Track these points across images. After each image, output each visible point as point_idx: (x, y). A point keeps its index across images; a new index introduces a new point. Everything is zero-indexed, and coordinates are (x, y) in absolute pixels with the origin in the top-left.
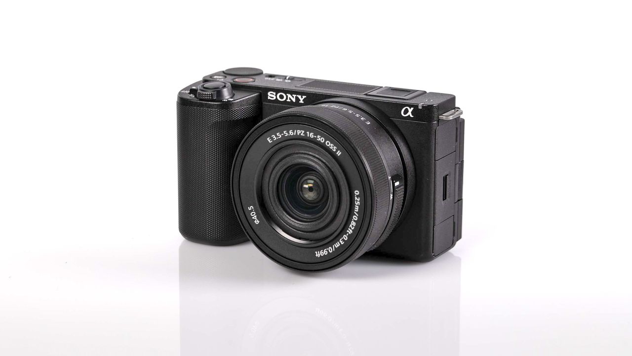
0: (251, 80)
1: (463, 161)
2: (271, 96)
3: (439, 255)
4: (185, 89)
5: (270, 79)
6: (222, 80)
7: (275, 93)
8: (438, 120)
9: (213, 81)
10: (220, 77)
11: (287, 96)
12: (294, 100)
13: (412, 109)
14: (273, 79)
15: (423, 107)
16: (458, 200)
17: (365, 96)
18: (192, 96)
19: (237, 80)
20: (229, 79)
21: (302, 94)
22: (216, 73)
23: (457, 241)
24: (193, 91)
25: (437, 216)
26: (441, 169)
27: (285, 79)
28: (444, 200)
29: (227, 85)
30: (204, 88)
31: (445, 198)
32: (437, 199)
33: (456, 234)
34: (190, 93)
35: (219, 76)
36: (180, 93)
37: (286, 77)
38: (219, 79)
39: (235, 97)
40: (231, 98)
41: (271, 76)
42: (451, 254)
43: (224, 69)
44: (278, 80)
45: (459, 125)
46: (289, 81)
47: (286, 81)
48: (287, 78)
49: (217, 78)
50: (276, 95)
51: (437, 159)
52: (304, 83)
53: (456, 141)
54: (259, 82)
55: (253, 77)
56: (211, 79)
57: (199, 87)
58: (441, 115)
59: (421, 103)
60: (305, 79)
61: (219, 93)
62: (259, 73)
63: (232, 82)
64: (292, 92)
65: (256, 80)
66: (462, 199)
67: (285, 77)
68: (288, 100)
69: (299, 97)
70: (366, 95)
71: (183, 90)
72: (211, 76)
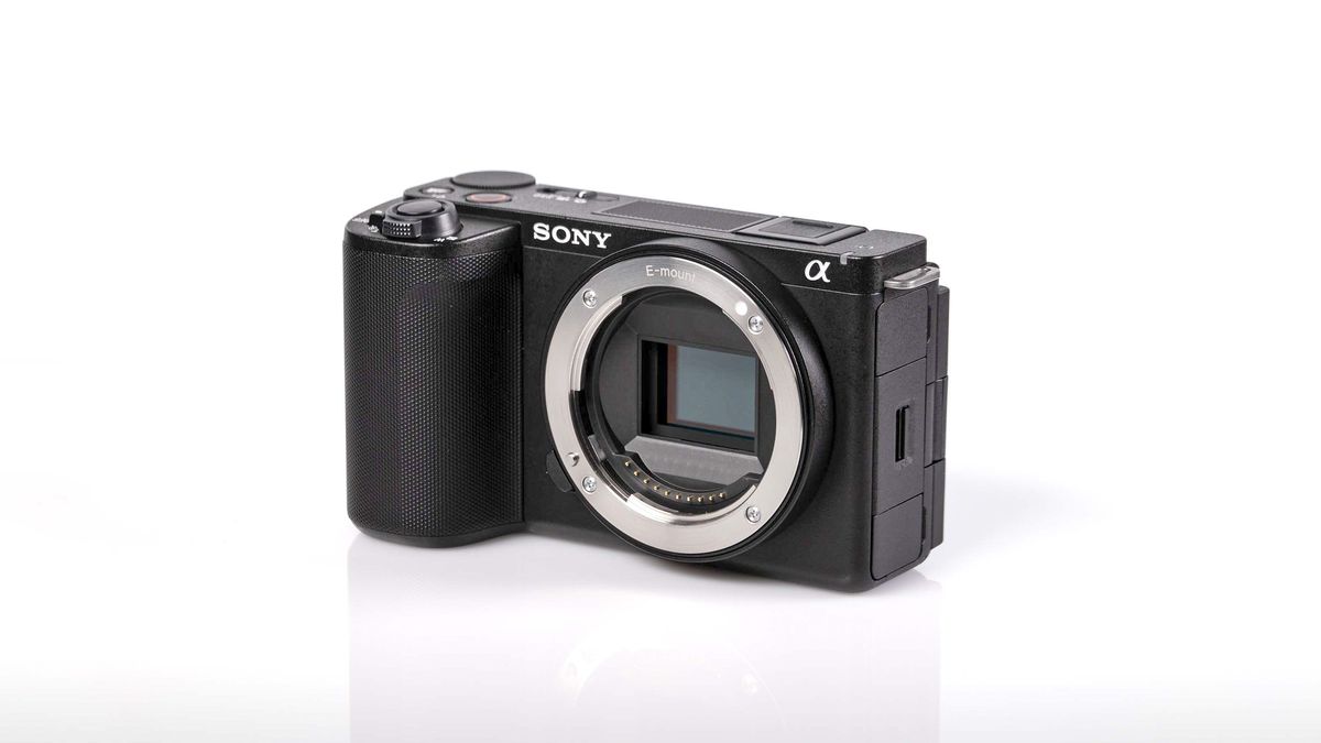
0: (504, 197)
1: (946, 377)
2: (541, 232)
3: (886, 578)
4: (361, 216)
5: (544, 196)
6: (443, 197)
7: (547, 227)
8: (884, 290)
9: (423, 198)
10: (440, 191)
11: (572, 234)
12: (586, 242)
13: (827, 264)
14: (550, 196)
15: (850, 261)
16: (934, 462)
17: (733, 237)
18: (375, 229)
19: (473, 197)
20: (459, 196)
21: (603, 228)
22: (436, 182)
23: (932, 548)
24: (375, 219)
25: (881, 493)
26: (890, 395)
27: (577, 196)
28: (897, 460)
29: (446, 208)
30: (399, 213)
31: (900, 455)
32: (880, 458)
33: (929, 532)
34: (370, 224)
35: (441, 188)
36: (350, 223)
37: (578, 192)
38: (438, 194)
39: (463, 234)
40: (453, 235)
41: (548, 190)
42: (919, 574)
43: (453, 174)
44: (560, 198)
45: (935, 302)
46: (584, 201)
47: (577, 201)
48: (581, 195)
49: (433, 193)
50: (550, 231)
51: (879, 372)
52: (614, 205)
53: (929, 335)
54: (520, 203)
55: (510, 192)
56: (420, 195)
57: (389, 212)
58: (889, 278)
59: (847, 252)
60: (617, 197)
61: (429, 223)
62: (527, 183)
63: (463, 201)
64: (583, 225)
65: (515, 198)
66: (943, 460)
67: (576, 194)
68: (575, 242)
69: (598, 235)
70: (737, 233)
71: (357, 217)
72: (422, 189)
